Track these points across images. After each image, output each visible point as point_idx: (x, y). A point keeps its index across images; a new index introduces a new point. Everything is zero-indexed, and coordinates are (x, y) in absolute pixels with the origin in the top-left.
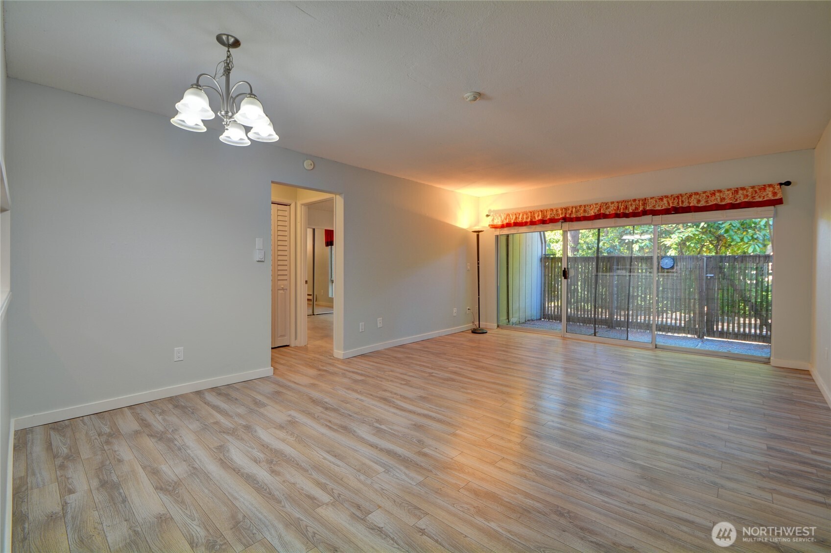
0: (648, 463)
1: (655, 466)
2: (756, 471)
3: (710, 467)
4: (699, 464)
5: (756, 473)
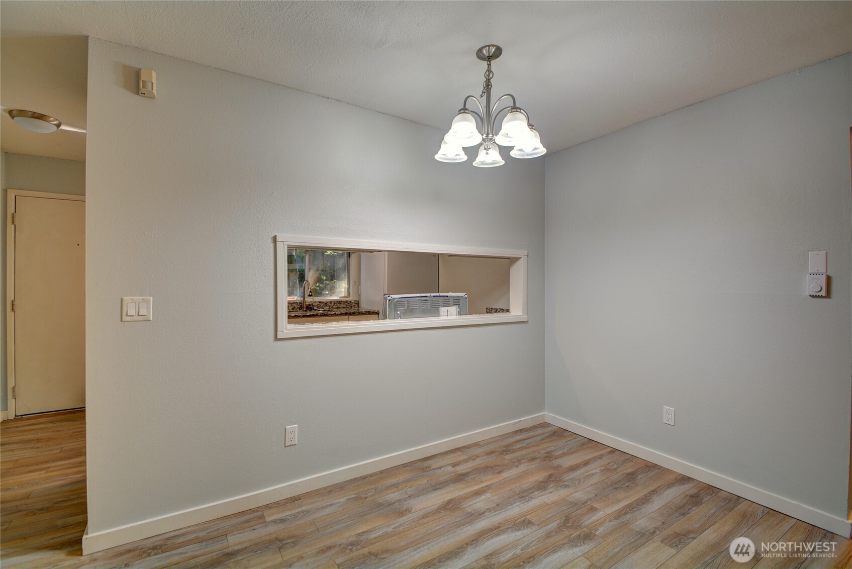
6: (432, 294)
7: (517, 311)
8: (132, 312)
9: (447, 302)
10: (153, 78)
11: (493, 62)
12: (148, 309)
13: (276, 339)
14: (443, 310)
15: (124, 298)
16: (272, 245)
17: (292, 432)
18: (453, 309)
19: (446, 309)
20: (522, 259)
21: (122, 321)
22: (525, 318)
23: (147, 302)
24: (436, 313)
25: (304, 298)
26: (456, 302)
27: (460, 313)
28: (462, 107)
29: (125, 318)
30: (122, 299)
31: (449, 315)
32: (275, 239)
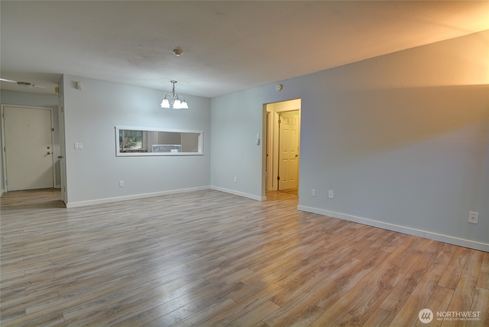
0: (90, 256)
1: (86, 256)
2: (34, 283)
3: (61, 270)
4: (68, 269)
5: (34, 282)
6: (168, 145)
7: (200, 151)
8: (77, 147)
9: (174, 148)
10: (81, 85)
11: (175, 83)
12: (81, 147)
13: (116, 156)
14: (172, 150)
15: (75, 143)
16: (114, 129)
17: (121, 183)
18: (176, 150)
19: (173, 150)
20: (201, 134)
21: (75, 149)
22: (202, 154)
23: (81, 144)
24: (170, 151)
25: (122, 149)
26: (177, 148)
27: (178, 152)
28: (165, 97)
29: (76, 149)
30: (74, 144)
31: (174, 152)
32: (115, 128)
